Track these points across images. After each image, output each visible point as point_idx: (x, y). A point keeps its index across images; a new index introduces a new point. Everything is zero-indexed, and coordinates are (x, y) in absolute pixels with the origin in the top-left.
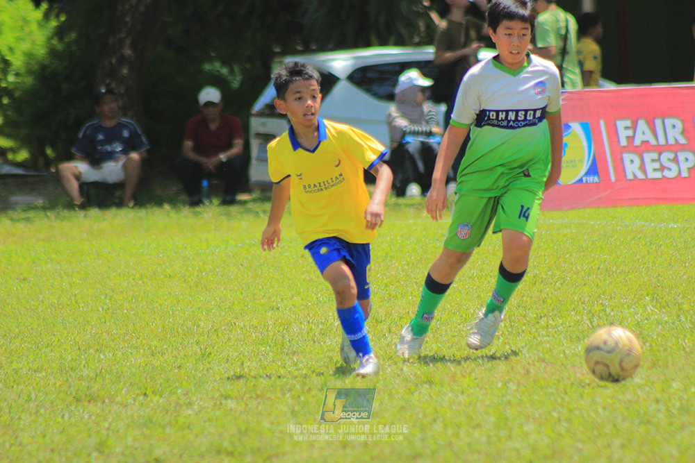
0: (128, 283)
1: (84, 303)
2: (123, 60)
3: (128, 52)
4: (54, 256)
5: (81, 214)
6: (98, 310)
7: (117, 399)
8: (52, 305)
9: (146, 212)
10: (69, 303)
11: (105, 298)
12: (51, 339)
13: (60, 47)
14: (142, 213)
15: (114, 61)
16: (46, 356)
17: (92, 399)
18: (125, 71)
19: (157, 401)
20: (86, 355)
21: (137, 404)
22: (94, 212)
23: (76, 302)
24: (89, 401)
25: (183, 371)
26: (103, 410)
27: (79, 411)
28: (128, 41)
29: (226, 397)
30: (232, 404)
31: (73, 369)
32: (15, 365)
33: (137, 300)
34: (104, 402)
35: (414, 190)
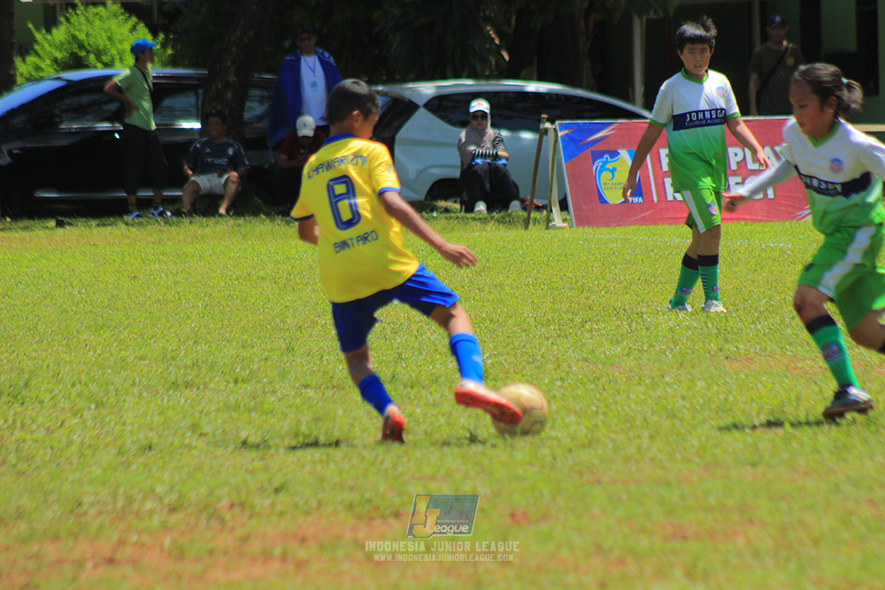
1: (186, 299)
2: (228, 86)
3: (232, 79)
4: (162, 257)
5: (186, 221)
6: (198, 307)
8: (158, 300)
9: (245, 220)
10: (173, 299)
14: (241, 221)
15: (220, 86)
17: (187, 385)
18: (229, 95)
21: (228, 390)
22: (199, 219)
23: (179, 299)
24: (186, 388)
25: (269, 363)
26: (198, 395)
27: (176, 395)
28: (233, 69)
29: (306, 386)
30: (310, 393)
31: (173, 358)
32: (123, 353)
33: (232, 298)
34: (198, 388)
35: (481, 206)
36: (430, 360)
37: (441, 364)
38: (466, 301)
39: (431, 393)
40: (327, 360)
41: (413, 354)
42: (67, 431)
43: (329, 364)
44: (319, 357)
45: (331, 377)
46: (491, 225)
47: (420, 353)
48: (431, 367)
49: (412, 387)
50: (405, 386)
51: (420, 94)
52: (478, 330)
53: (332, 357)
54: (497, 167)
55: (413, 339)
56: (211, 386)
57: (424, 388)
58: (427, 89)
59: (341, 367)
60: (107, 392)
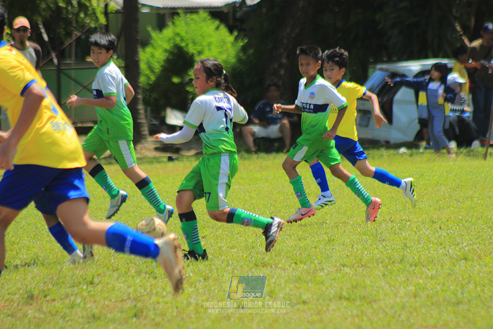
0: (284, 197)
1: (258, 208)
2: (281, 66)
3: (284, 61)
4: (240, 181)
5: (254, 156)
6: (267, 213)
7: (279, 266)
10: (249, 208)
11: (271, 206)
12: (240, 230)
13: (244, 58)
15: (276, 66)
16: (237, 240)
18: (282, 72)
19: (303, 267)
20: (260, 240)
21: (291, 269)
22: (263, 155)
23: (254, 208)
24: (263, 267)
25: (318, 250)
26: (271, 272)
27: (257, 272)
28: (285, 54)
29: (344, 266)
30: (347, 270)
31: (253, 248)
32: (219, 244)
33: (289, 207)
34: (272, 267)
35: (453, 145)
36: (426, 248)
37: (434, 250)
38: (448, 208)
39: (429, 270)
40: (356, 248)
41: (415, 243)
42: (187, 296)
43: (357, 250)
44: (351, 246)
45: (360, 259)
46: (461, 157)
47: (419, 243)
48: (427, 252)
49: (416, 266)
50: (411, 266)
51: (410, 70)
52: (458, 228)
53: (360, 246)
54: (463, 119)
55: (414, 234)
56: (280, 266)
57: (424, 266)
58: (414, 67)
59: (366, 253)
60: (211, 270)
